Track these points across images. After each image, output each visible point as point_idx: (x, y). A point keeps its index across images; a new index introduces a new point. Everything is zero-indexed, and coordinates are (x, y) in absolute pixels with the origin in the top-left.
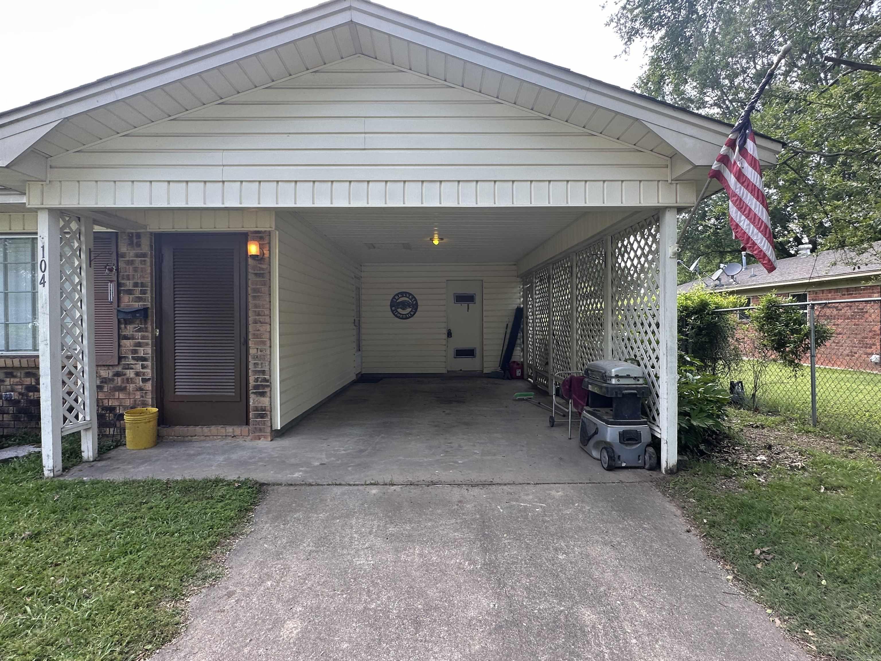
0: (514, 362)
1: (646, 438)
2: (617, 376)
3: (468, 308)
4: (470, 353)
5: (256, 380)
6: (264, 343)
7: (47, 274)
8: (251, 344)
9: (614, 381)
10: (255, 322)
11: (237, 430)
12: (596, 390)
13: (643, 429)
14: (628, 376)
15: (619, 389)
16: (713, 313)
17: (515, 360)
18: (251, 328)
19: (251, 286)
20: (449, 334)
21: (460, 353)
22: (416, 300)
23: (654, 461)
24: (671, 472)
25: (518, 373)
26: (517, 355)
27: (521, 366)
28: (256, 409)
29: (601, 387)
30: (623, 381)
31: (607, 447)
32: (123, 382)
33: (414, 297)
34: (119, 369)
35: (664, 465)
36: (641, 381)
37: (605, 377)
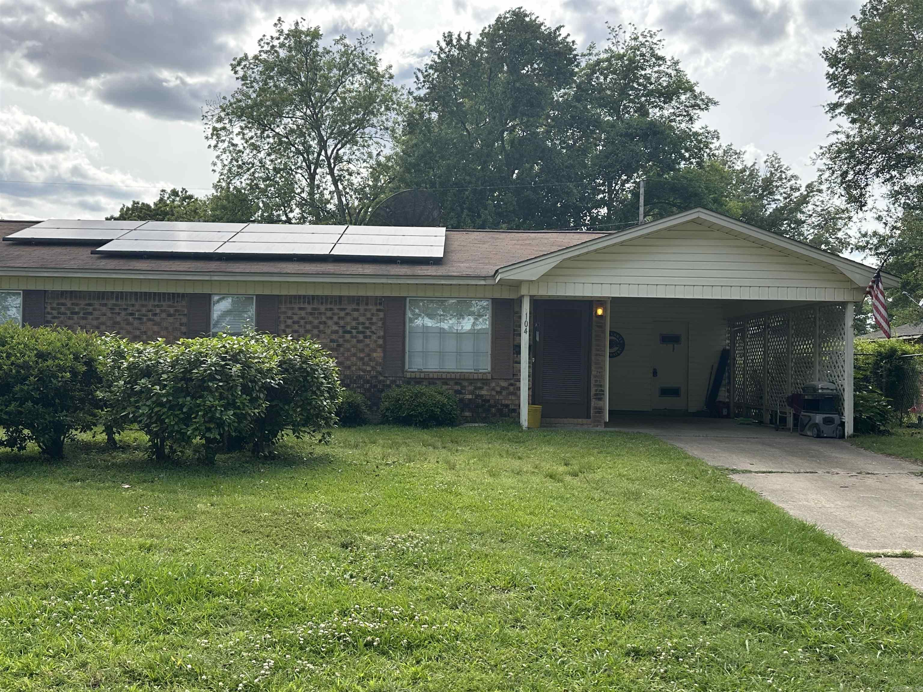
0: (720, 402)
1: (837, 422)
2: (822, 388)
3: (674, 349)
4: (674, 392)
5: (596, 390)
6: (601, 368)
7: (528, 328)
8: (593, 368)
9: (820, 391)
10: (597, 355)
11: (585, 421)
12: (810, 398)
13: (836, 417)
14: (828, 389)
15: (822, 395)
16: (900, 358)
17: (721, 400)
18: (593, 358)
19: (594, 334)
20: (655, 373)
21: (665, 392)
22: (623, 339)
23: (841, 433)
24: (850, 437)
25: (725, 412)
26: (723, 395)
27: (727, 405)
28: (596, 408)
29: (813, 395)
30: (825, 391)
31: (816, 425)
32: (514, 389)
33: (621, 336)
34: (512, 381)
35: (846, 434)
36: (835, 391)
37: (815, 389)
